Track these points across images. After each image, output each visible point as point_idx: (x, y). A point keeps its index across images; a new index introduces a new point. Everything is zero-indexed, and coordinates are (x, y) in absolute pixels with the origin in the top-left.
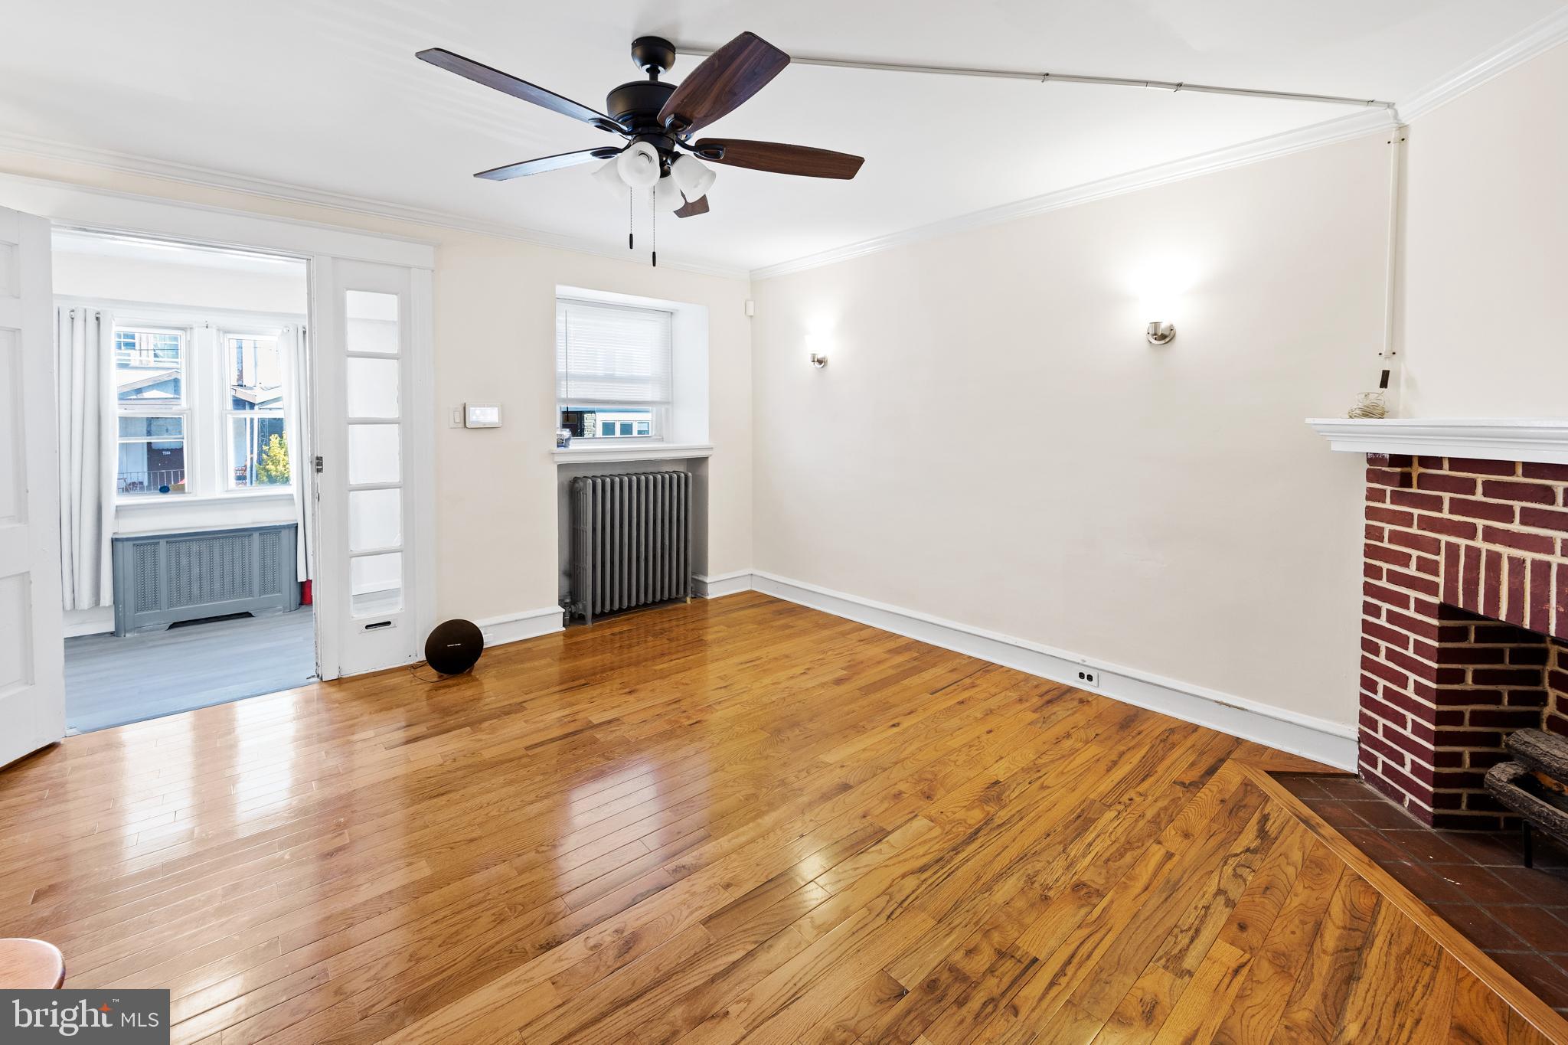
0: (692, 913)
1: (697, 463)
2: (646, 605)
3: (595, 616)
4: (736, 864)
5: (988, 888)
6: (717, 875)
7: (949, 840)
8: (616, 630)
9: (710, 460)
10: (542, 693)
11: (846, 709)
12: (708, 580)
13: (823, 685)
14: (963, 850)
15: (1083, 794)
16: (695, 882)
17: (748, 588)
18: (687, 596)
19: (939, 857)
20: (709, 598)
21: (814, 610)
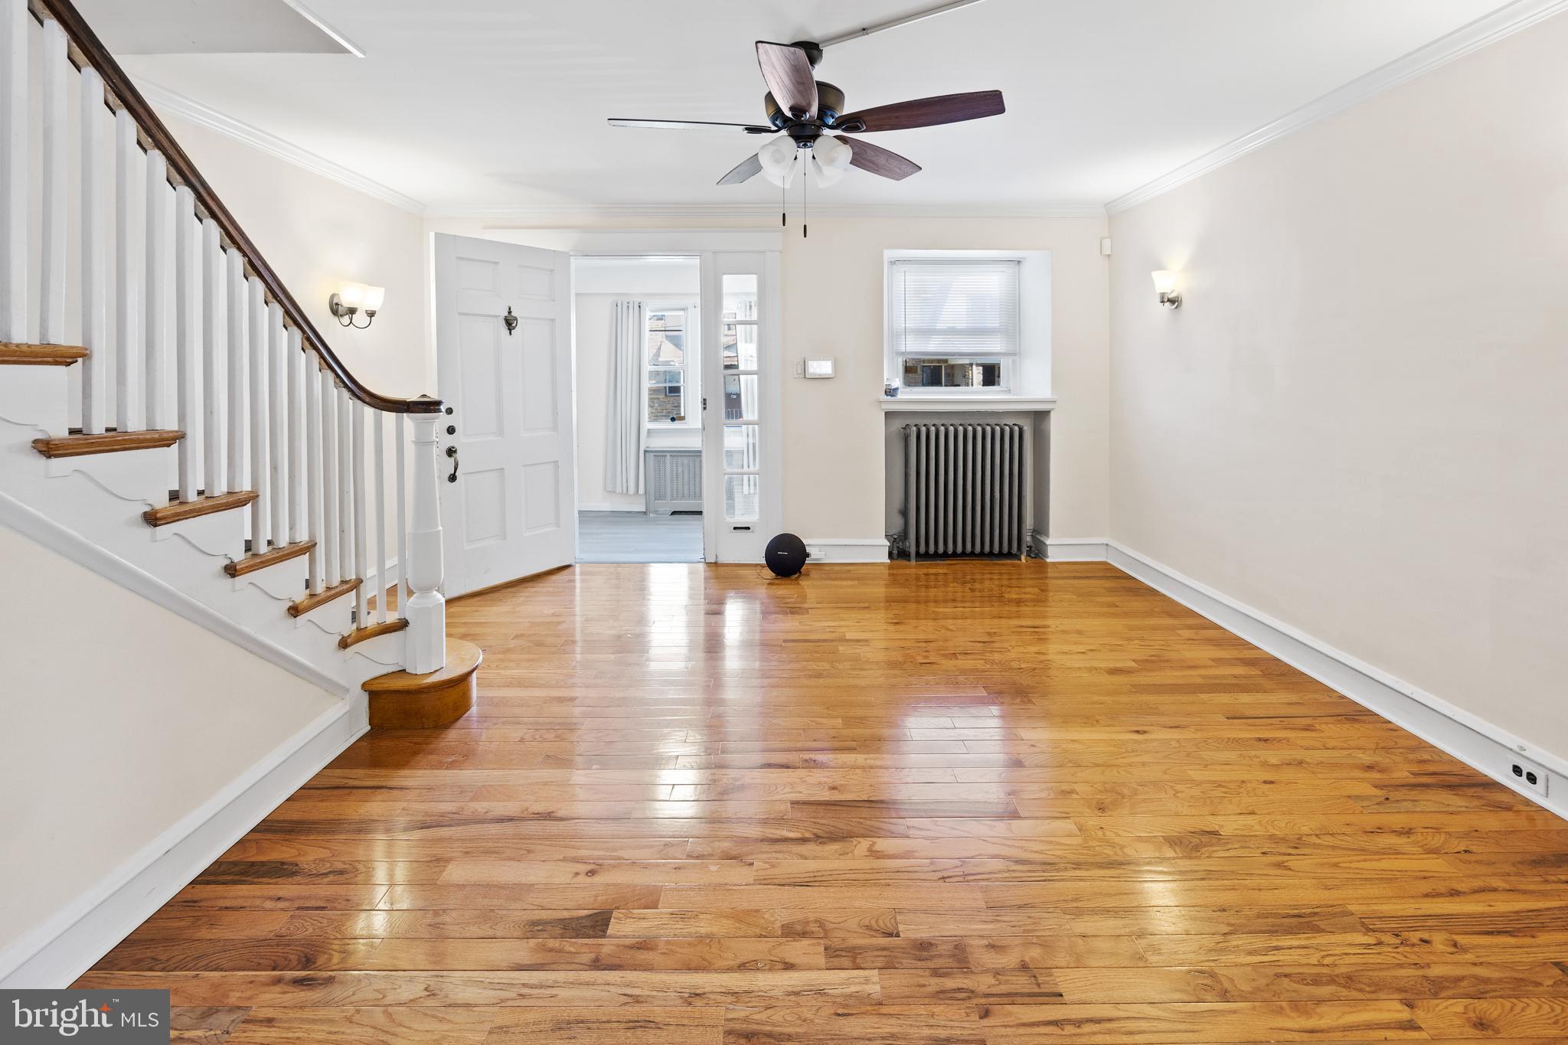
0: (791, 793)
1: (1040, 417)
2: (973, 554)
3: (918, 554)
4: (855, 777)
5: (1079, 913)
6: (834, 777)
7: (1082, 854)
8: (932, 571)
9: (1052, 414)
10: (830, 605)
11: (1096, 698)
12: (1048, 542)
13: (1091, 670)
14: (1088, 870)
15: (1343, 899)
16: (812, 774)
17: (1104, 560)
18: (1021, 553)
19: (1053, 862)
20: (1048, 560)
21: (1164, 595)
